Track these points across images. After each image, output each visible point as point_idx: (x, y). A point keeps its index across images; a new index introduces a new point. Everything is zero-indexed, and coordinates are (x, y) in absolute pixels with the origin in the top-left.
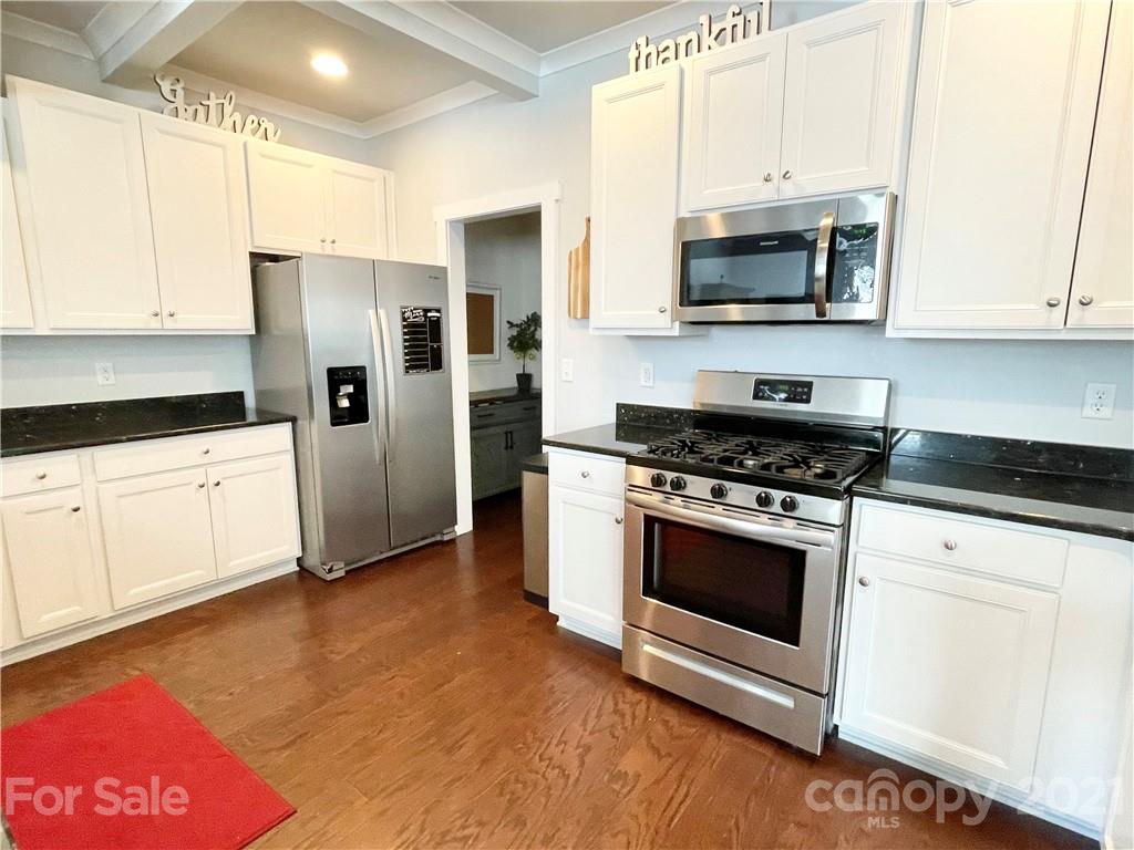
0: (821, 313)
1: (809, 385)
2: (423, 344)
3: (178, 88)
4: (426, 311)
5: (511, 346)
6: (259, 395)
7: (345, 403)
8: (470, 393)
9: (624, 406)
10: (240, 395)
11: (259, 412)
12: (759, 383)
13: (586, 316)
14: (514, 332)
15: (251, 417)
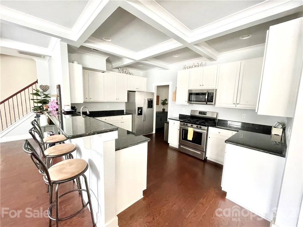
0: (207, 103)
1: (206, 113)
2: (150, 104)
3: (121, 69)
4: (151, 99)
5: (162, 104)
6: (126, 110)
7: (139, 112)
8: (156, 112)
9: (180, 114)
10: (124, 110)
11: (126, 113)
12: (199, 112)
13: (175, 101)
14: (162, 102)
15: (125, 114)
